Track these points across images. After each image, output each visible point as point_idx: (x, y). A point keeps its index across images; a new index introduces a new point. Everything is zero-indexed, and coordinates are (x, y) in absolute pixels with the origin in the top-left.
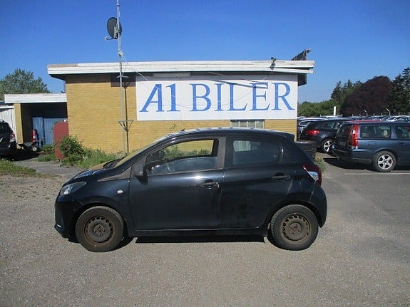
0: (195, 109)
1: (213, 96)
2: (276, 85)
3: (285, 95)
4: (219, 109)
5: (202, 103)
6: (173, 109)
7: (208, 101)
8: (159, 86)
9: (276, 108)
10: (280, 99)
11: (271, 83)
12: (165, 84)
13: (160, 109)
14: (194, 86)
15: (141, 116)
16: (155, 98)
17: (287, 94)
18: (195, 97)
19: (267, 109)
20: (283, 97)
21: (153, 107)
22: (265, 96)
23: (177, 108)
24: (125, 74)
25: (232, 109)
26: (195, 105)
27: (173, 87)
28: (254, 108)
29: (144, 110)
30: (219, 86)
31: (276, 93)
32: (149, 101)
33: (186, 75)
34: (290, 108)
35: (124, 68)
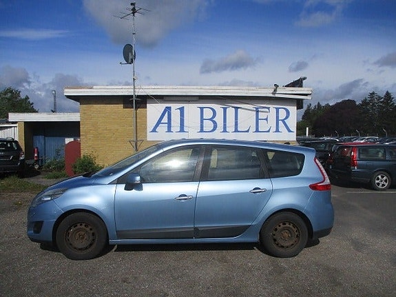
0: (202, 130)
1: (219, 119)
2: (277, 109)
3: (285, 119)
4: (225, 131)
5: (208, 125)
6: (182, 130)
7: (215, 123)
8: (168, 109)
9: (277, 131)
10: (280, 122)
11: (273, 107)
12: (175, 107)
13: (169, 130)
14: (202, 109)
15: (151, 137)
16: (165, 119)
17: (287, 117)
18: (202, 119)
19: (268, 131)
20: (283, 121)
21: (163, 128)
22: (266, 119)
23: (185, 129)
24: (138, 96)
25: (236, 130)
26: (202, 127)
27: (182, 109)
28: (257, 131)
29: (154, 130)
30: (225, 109)
31: (277, 117)
32: (159, 122)
33: (195, 99)
34: (290, 131)
35: (137, 90)
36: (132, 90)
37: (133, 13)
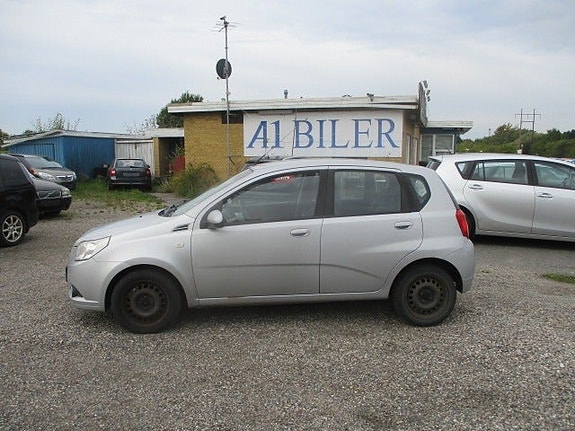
0: (297, 146)
1: (315, 133)
2: (380, 121)
3: (389, 132)
4: (321, 146)
5: (304, 140)
6: (277, 145)
7: (310, 137)
8: (264, 123)
9: (380, 146)
10: (383, 136)
11: (374, 117)
12: (270, 120)
13: (265, 146)
14: (297, 123)
15: (248, 153)
16: (261, 135)
17: (391, 131)
18: (298, 134)
19: (370, 146)
20: (387, 134)
21: (259, 143)
22: (367, 133)
23: (280, 144)
24: (231, 112)
25: (334, 146)
26: (297, 142)
27: (277, 124)
28: (357, 146)
29: (250, 146)
30: (321, 122)
31: (380, 130)
32: (255, 138)
33: (289, 112)
34: (394, 146)
35: (231, 105)
37: (226, 26)
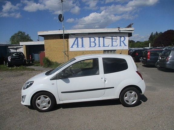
0: (90, 47)
1: (97, 42)
2: (120, 37)
4: (99, 46)
5: (93, 44)
6: (83, 46)
7: (95, 43)
8: (77, 38)
9: (120, 45)
10: (122, 42)
13: (78, 47)
14: (90, 38)
15: (71, 50)
16: (76, 43)
17: (124, 40)
18: (90, 42)
19: (117, 46)
21: (75, 46)
22: (116, 41)
24: (65, 34)
25: (104, 46)
26: (90, 45)
28: (112, 46)
29: (72, 47)
30: (99, 38)
31: (120, 40)
32: (74, 44)
33: (87, 34)
35: (65, 32)
36: (63, 32)
37: (62, 2)
